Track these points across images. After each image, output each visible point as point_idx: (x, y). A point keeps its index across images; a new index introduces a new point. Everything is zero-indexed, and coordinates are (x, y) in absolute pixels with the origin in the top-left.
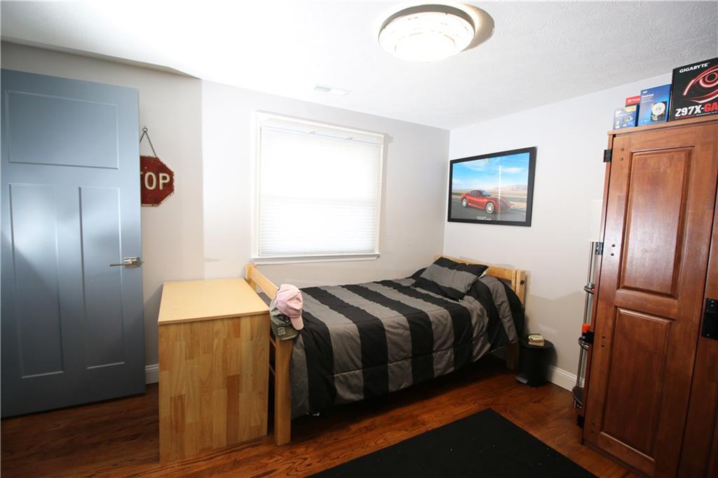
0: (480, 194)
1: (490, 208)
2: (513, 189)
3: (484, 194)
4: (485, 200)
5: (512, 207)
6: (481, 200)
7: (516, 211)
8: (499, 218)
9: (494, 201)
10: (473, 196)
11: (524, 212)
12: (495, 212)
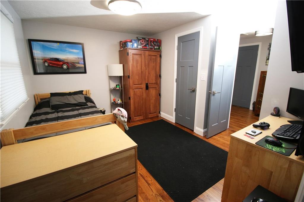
0: (57, 60)
1: (65, 67)
2: (77, 59)
3: (60, 60)
4: (61, 63)
5: (77, 66)
6: (59, 63)
7: (79, 68)
8: (71, 71)
9: (67, 63)
10: (53, 61)
11: (83, 68)
12: (68, 68)
